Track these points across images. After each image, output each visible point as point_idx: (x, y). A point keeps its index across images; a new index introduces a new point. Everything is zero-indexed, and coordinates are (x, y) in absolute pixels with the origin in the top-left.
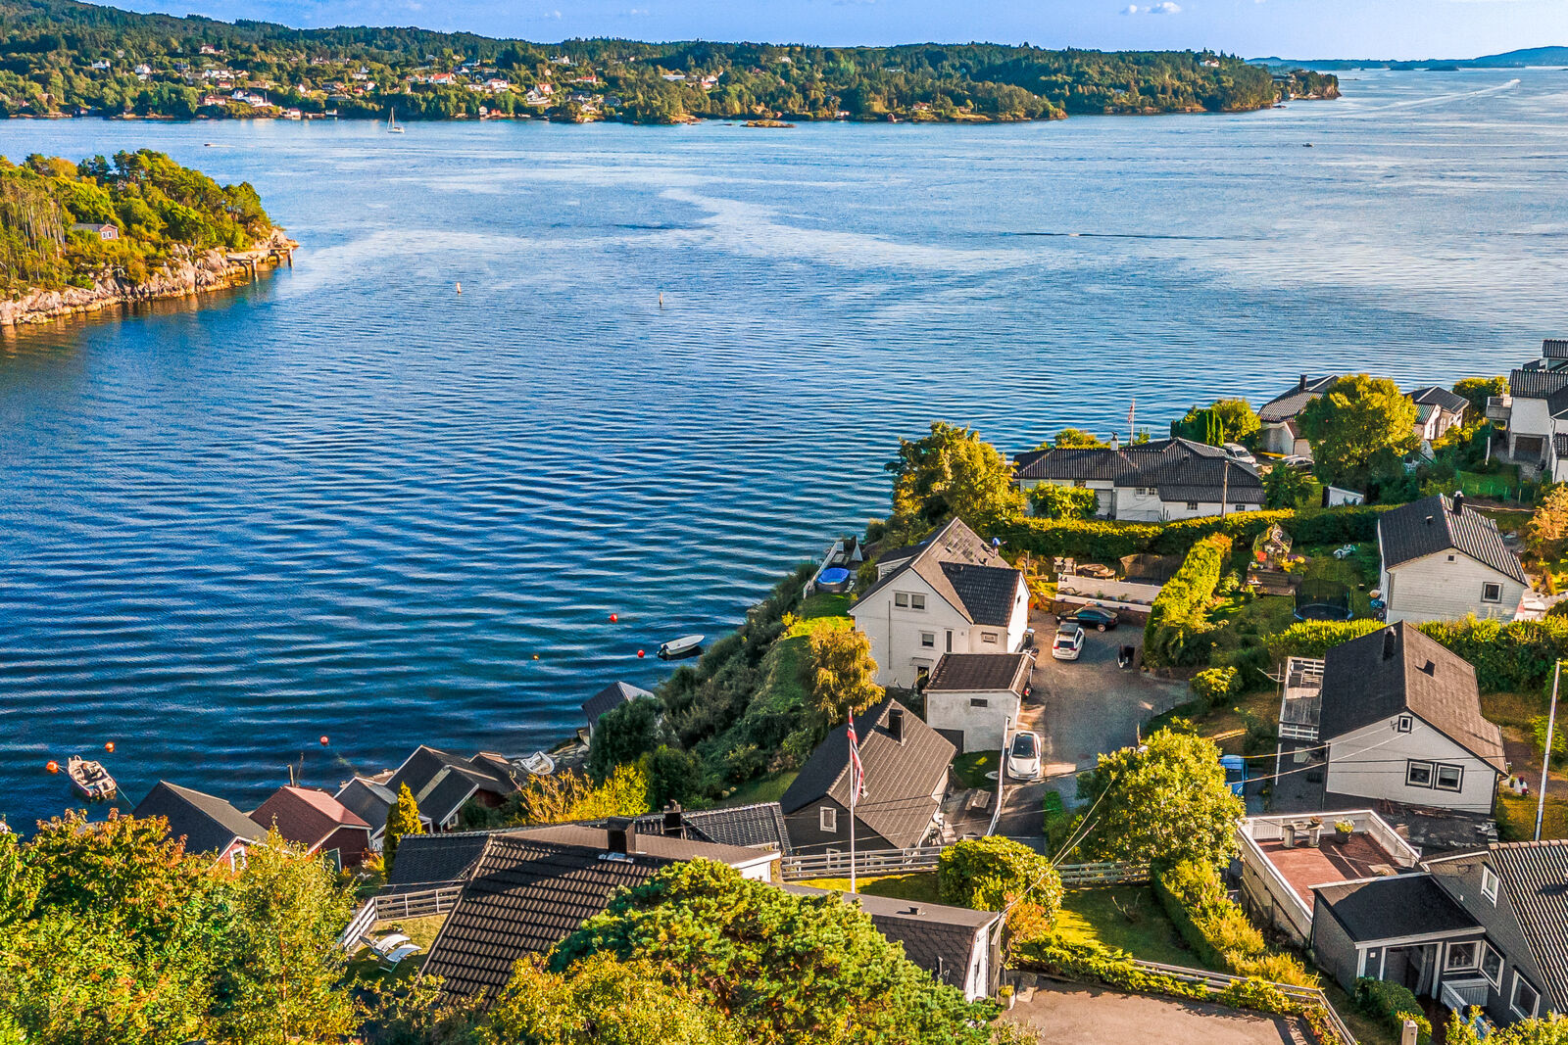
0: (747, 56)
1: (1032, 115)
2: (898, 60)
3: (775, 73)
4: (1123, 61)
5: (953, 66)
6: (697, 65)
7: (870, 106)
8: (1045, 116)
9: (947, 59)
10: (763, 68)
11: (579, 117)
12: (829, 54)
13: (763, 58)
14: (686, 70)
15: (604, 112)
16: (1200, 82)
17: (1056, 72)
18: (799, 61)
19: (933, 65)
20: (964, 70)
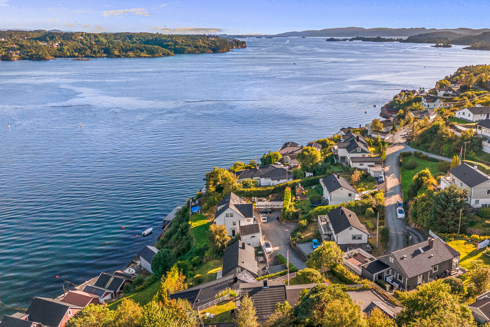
0: (67, 36)
1: (165, 55)
2: (118, 37)
3: (78, 42)
4: (188, 38)
5: (136, 40)
6: (50, 40)
7: (114, 53)
8: (168, 55)
9: (134, 37)
10: (74, 40)
11: (12, 58)
12: (95, 36)
13: (73, 37)
14: (47, 41)
15: (21, 57)
16: (210, 44)
17: (169, 41)
18: (85, 38)
19: (130, 39)
20: (140, 41)
